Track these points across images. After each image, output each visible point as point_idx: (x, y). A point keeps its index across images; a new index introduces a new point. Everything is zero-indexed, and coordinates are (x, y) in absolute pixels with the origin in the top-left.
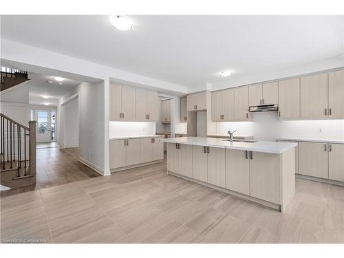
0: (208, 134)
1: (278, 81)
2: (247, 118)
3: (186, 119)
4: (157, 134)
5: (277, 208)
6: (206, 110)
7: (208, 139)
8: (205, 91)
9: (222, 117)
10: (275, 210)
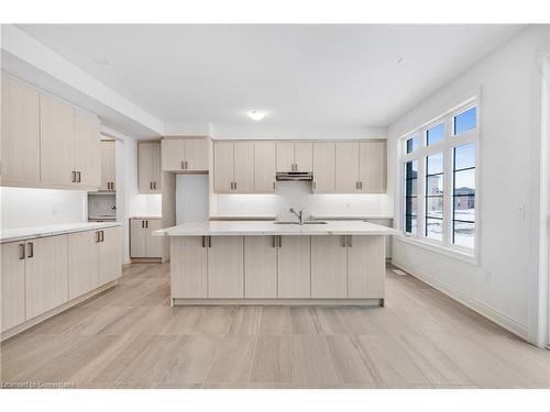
0: (212, 215)
1: (314, 142)
2: (273, 190)
3: (153, 186)
4: (90, 220)
5: (377, 303)
6: (207, 173)
7: (212, 223)
8: (205, 138)
9: (234, 186)
10: (373, 307)
